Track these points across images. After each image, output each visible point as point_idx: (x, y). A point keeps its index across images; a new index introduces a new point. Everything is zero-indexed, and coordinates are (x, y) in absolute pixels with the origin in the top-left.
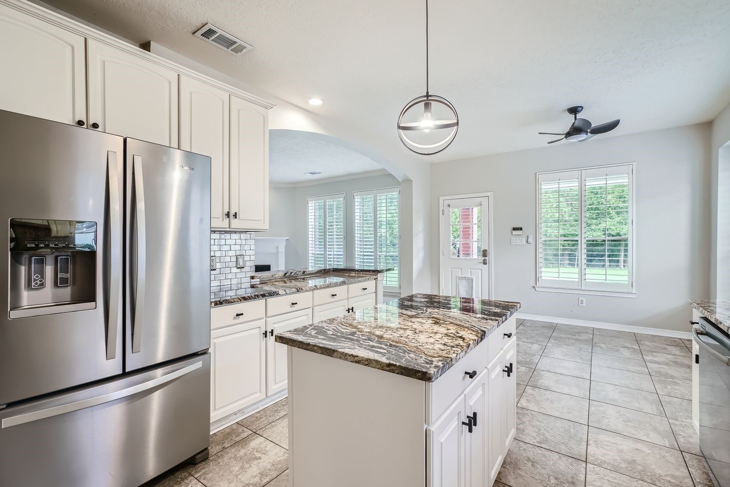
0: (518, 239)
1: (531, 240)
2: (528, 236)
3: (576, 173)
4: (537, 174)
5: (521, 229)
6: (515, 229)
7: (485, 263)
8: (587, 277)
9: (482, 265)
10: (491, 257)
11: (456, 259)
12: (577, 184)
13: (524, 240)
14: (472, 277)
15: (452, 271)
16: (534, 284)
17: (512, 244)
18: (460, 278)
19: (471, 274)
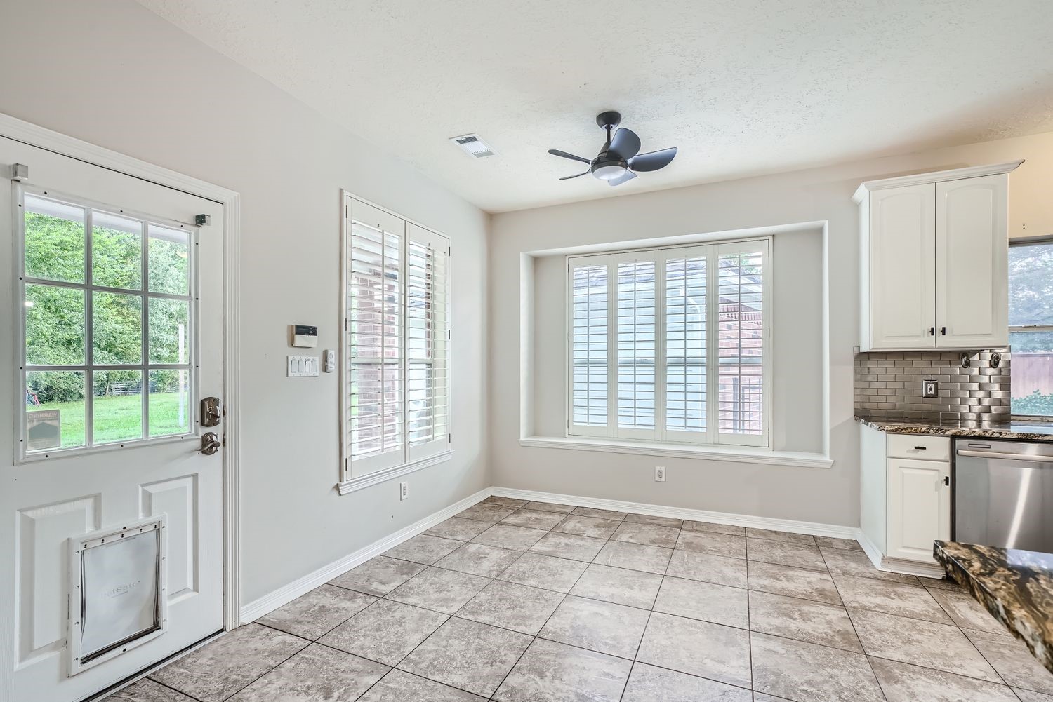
0: (306, 358)
1: (332, 362)
2: (326, 351)
4: (345, 193)
5: (313, 331)
6: (299, 330)
10: (235, 422)
13: (318, 361)
14: (155, 518)
15: (29, 524)
16: (336, 481)
17: (290, 374)
18: (90, 545)
19: (148, 510)
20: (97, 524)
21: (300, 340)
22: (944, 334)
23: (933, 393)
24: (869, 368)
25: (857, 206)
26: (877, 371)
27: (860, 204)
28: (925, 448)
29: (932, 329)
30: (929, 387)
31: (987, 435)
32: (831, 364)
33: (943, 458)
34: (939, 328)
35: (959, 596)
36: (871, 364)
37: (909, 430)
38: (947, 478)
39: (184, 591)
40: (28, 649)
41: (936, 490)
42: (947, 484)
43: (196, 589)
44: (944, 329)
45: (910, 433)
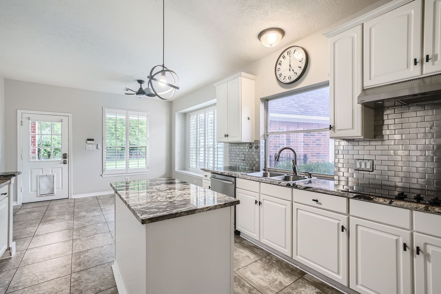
0: (91, 146)
1: (99, 147)
2: (98, 144)
3: (125, 112)
4: (104, 108)
5: (93, 140)
6: (88, 140)
7: (65, 163)
8: (130, 166)
9: (63, 165)
10: (71, 159)
11: (37, 162)
12: (125, 118)
13: (95, 147)
14: (53, 174)
15: (31, 172)
16: (101, 174)
17: (86, 149)
18: (41, 176)
19: (52, 172)
20: (42, 173)
21: (88, 142)
23: (244, 158)
30: (243, 156)
39: (59, 188)
40: (31, 191)
43: (62, 189)
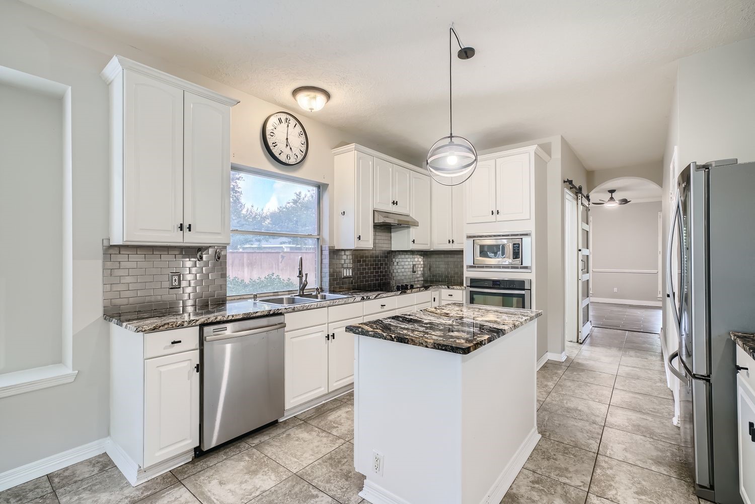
22: (190, 230)
23: (177, 284)
24: (120, 262)
25: (107, 85)
26: (128, 265)
27: (110, 84)
28: (180, 342)
29: (181, 225)
30: (174, 279)
31: (225, 319)
32: (74, 259)
33: (194, 348)
34: (186, 225)
35: (208, 474)
36: (122, 258)
37: (166, 326)
38: (198, 365)
41: (188, 380)
42: (197, 371)
44: (190, 225)
45: (167, 329)
